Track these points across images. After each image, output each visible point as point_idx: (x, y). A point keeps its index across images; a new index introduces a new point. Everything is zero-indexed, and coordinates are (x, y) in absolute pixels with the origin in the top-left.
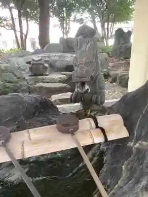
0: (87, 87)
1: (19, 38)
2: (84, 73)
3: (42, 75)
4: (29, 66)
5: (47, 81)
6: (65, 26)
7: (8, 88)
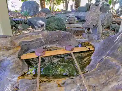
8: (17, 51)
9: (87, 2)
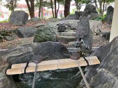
0: (82, 40)
1: (54, 12)
2: (81, 34)
3: (64, 32)
4: (58, 26)
5: (66, 35)
6: (78, 5)
7: (47, 37)
8: (5, 67)
9: (76, 10)
